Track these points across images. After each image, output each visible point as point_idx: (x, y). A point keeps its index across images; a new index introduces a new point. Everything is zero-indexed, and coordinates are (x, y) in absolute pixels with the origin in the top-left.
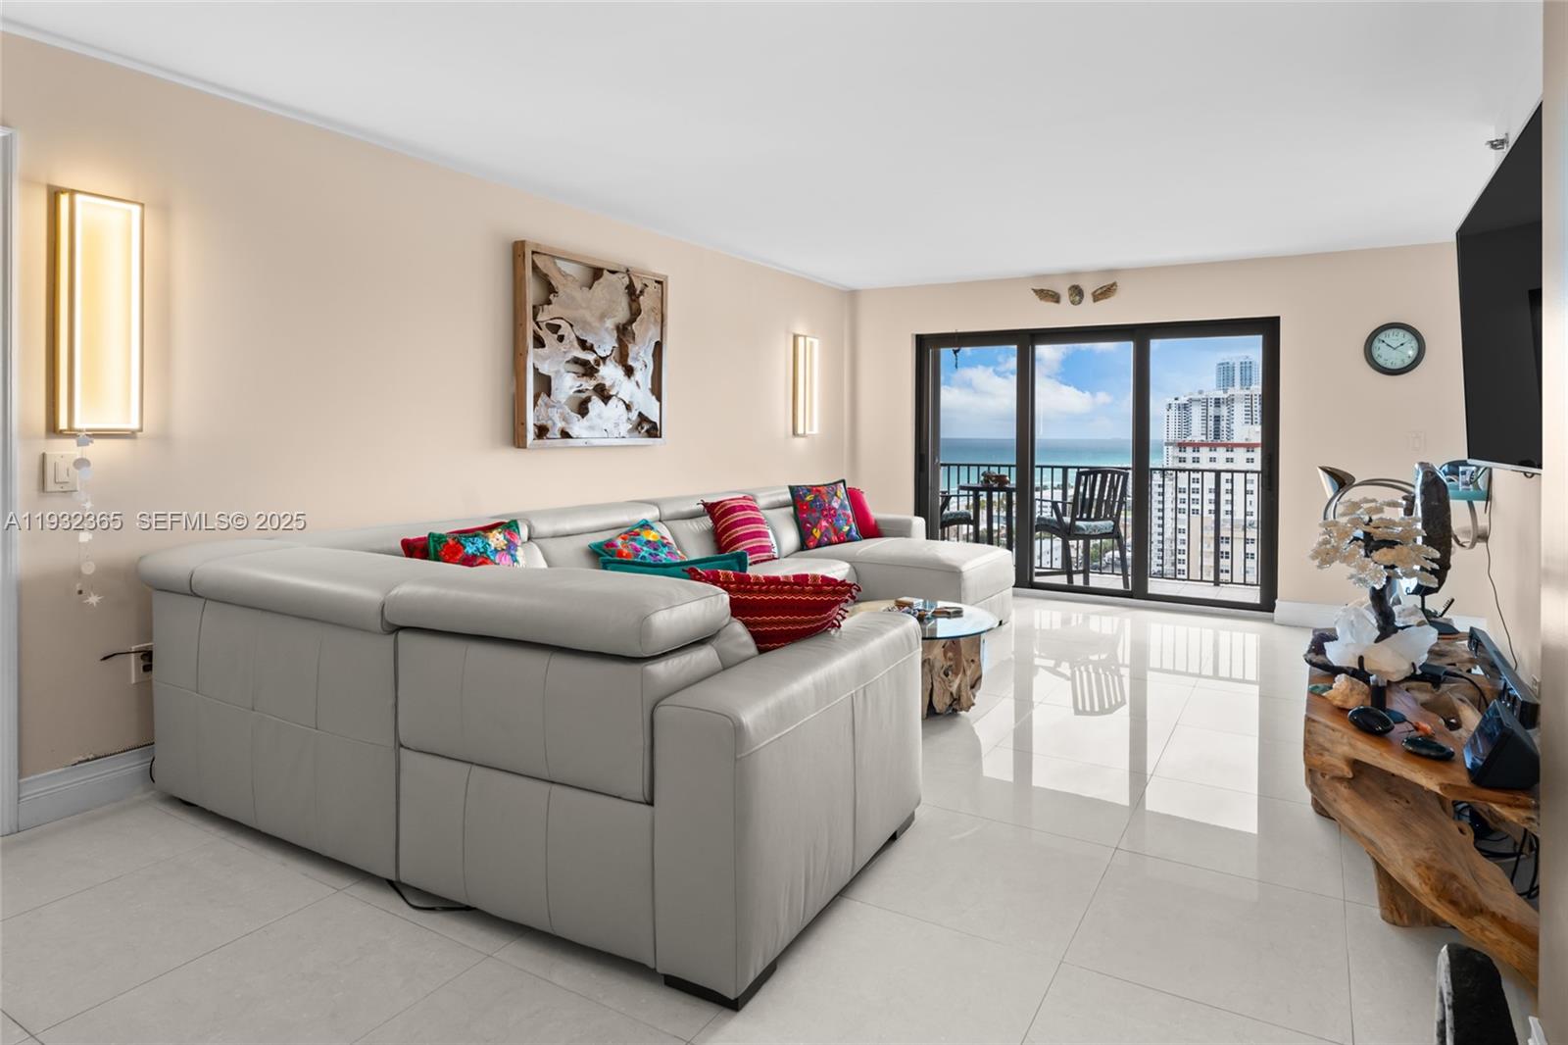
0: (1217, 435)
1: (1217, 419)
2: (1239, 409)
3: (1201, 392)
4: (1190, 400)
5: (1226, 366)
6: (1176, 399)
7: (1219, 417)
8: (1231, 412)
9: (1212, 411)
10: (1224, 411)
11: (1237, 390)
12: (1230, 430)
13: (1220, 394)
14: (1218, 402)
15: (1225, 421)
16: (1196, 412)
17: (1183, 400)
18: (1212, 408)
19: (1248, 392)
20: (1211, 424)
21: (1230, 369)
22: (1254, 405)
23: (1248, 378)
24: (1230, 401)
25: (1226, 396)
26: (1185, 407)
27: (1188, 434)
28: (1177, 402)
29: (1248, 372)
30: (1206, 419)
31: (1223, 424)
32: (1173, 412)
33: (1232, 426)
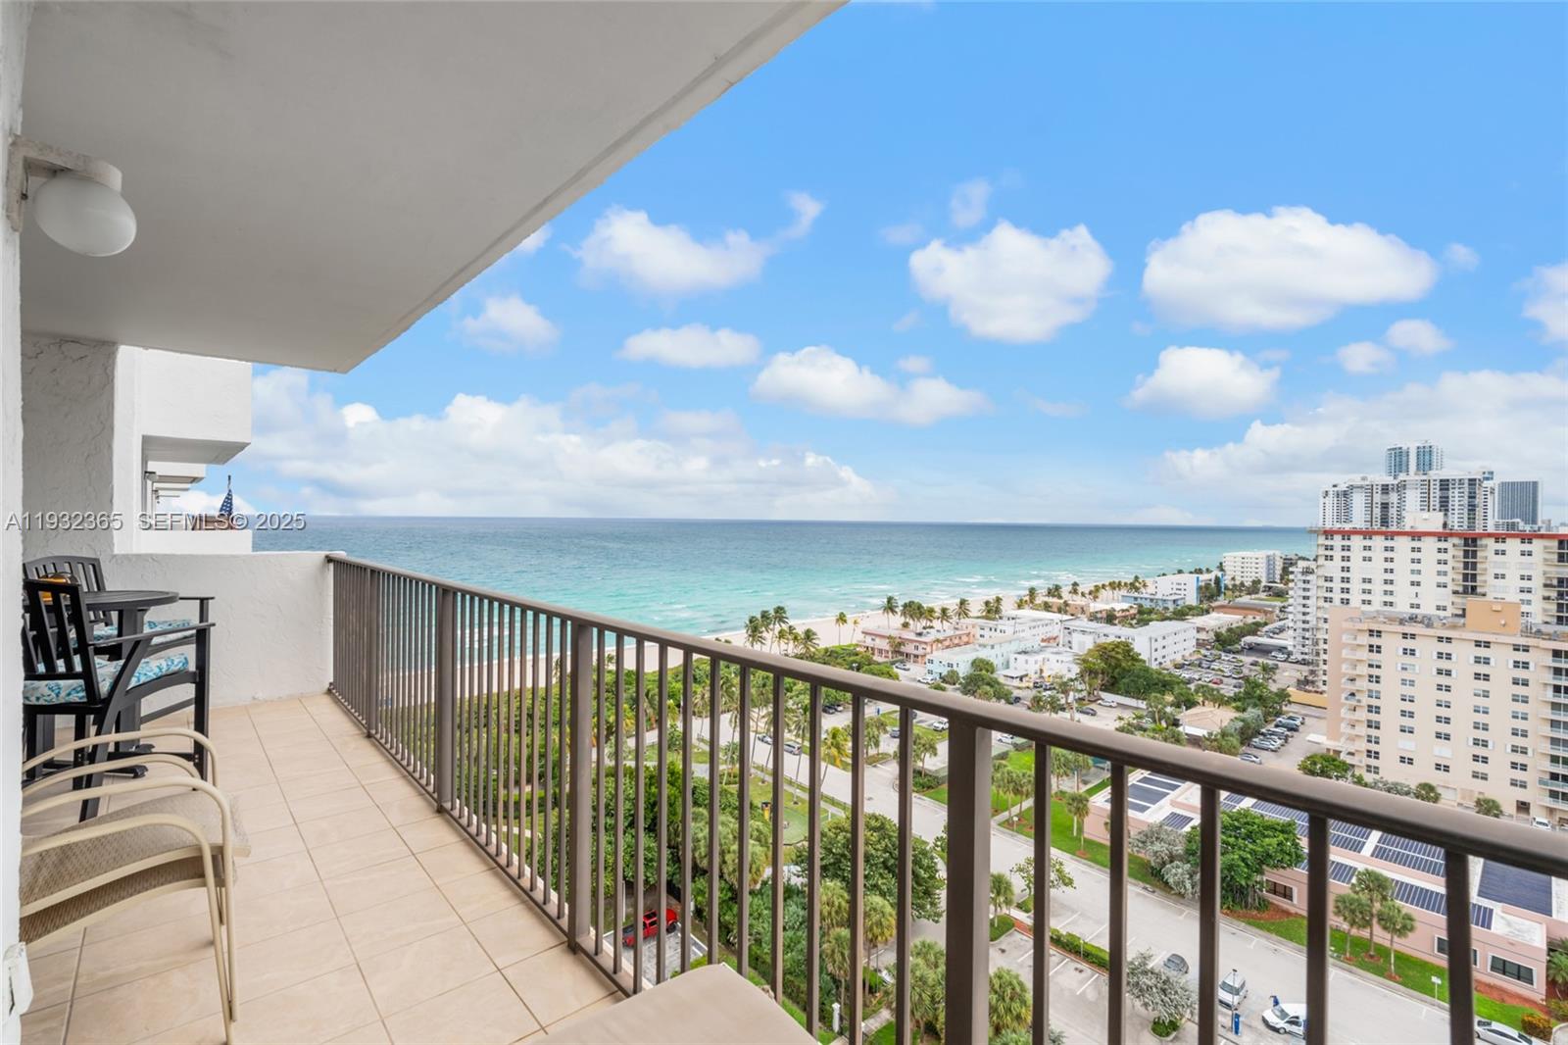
0: (1384, 521)
1: (1385, 506)
2: (1413, 498)
3: (1364, 479)
4: (1352, 487)
5: (1398, 451)
6: (1335, 486)
7: (1387, 504)
8: (1402, 500)
9: (1378, 498)
10: (1393, 498)
11: (1412, 476)
12: (1400, 518)
13: (1390, 480)
14: (1385, 489)
15: (1395, 509)
16: (1358, 501)
17: (1343, 487)
18: (1379, 495)
19: (1424, 477)
20: (1377, 511)
21: (1404, 454)
22: (1432, 491)
23: (1427, 463)
24: (1401, 487)
25: (1396, 482)
26: (1345, 494)
27: (1348, 520)
28: (1335, 489)
29: (1427, 457)
30: (1370, 506)
31: (1393, 511)
32: (1329, 500)
33: (1404, 513)
